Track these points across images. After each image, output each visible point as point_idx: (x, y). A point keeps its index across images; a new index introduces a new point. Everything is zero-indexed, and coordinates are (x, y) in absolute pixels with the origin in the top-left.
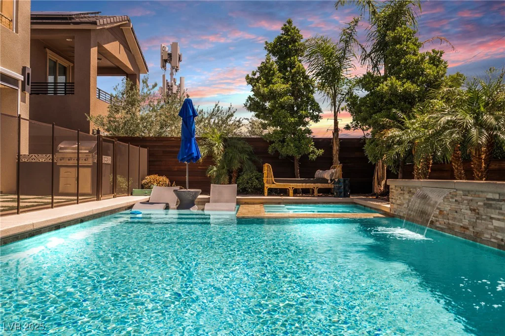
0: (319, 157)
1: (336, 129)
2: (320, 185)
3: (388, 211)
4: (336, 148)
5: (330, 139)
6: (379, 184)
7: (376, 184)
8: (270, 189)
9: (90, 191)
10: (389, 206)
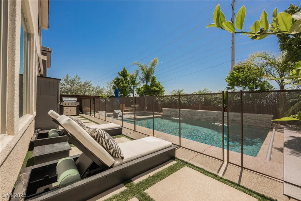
0: (132, 102)
1: (134, 95)
4: (134, 99)
5: (132, 97)
7: (145, 108)
8: (124, 110)
9: (76, 114)
10: (162, 113)
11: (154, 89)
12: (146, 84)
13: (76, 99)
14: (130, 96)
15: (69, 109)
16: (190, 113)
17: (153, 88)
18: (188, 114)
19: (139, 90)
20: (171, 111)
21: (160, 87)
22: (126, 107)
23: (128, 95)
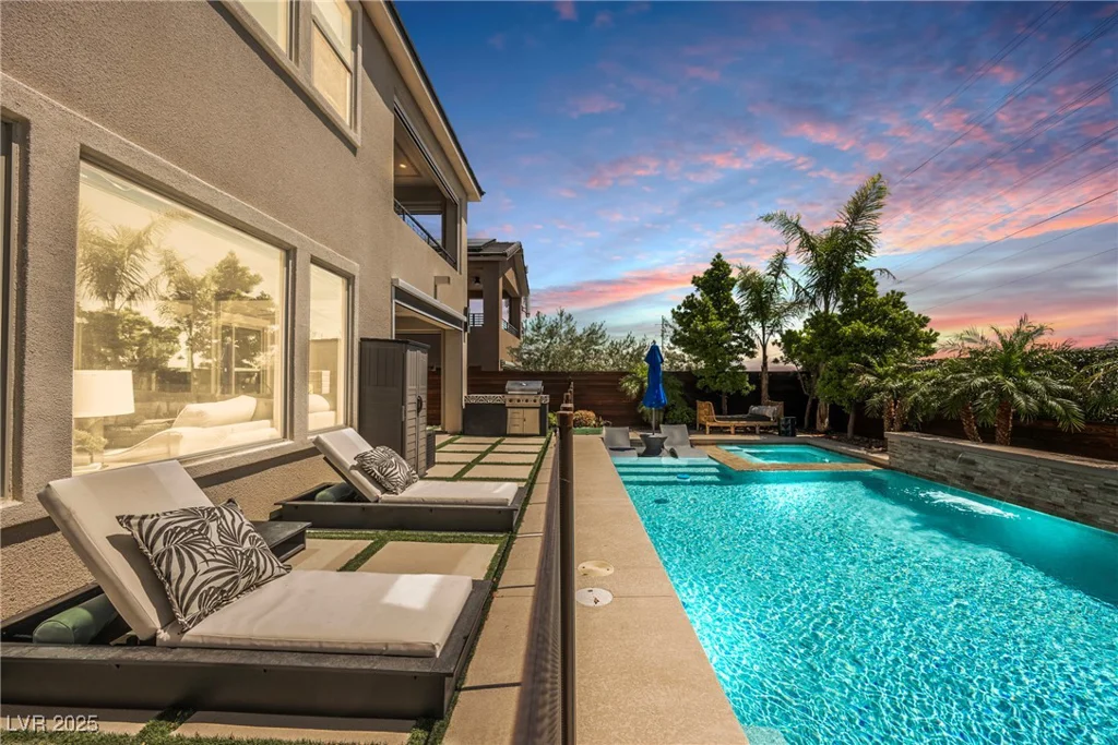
0: (752, 392)
1: (765, 364)
2: (762, 423)
3: (888, 463)
4: (765, 382)
5: (758, 373)
6: (822, 421)
7: (818, 421)
8: (711, 427)
9: (538, 433)
10: (886, 458)
11: (857, 334)
12: (822, 309)
13: (539, 385)
14: (743, 368)
15: (521, 415)
16: (1064, 481)
17: (847, 330)
18: (1054, 487)
19: (790, 339)
20: (933, 451)
21: (893, 319)
22: (716, 414)
23: (734, 364)
